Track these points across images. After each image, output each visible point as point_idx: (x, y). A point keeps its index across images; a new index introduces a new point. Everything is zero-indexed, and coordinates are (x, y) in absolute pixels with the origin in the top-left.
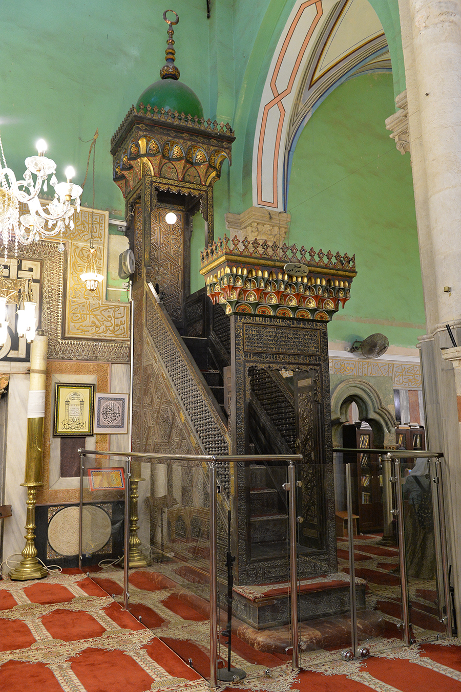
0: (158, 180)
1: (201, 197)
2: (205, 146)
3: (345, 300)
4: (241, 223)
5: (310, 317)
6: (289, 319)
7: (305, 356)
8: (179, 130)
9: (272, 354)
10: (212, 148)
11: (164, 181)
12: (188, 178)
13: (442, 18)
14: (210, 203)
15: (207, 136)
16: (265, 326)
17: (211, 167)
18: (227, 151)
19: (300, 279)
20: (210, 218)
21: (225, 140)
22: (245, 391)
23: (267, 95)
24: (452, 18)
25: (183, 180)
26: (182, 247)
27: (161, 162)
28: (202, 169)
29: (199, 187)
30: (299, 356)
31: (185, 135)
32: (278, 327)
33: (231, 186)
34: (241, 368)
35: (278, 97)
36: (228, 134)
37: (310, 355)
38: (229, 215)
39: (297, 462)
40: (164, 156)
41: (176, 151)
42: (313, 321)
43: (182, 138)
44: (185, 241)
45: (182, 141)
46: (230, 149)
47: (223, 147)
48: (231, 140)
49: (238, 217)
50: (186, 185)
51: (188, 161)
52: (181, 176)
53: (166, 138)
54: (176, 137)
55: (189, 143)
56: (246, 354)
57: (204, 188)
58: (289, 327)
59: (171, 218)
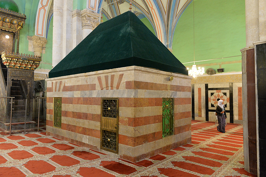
0: (2, 27)
1: (16, 33)
2: (17, 20)
3: (38, 66)
4: (32, 39)
5: (29, 69)
6: (24, 69)
7: (27, 77)
8: (8, 15)
9: (18, 76)
10: (19, 20)
11: (4, 27)
12: (11, 27)
13: (58, 10)
14: (18, 34)
15: (18, 17)
16: (17, 70)
17: (19, 25)
18: (24, 21)
19: (26, 61)
20: (18, 39)
21: (24, 18)
22: (10, 84)
23: (40, 6)
24: (60, 11)
25: (10, 28)
26: (12, 44)
27: (2, 23)
28: (16, 25)
29: (15, 30)
30: (26, 77)
31: (10, 16)
32: (20, 71)
33: (30, 28)
34: (10, 79)
35: (43, 7)
36: (24, 17)
37: (29, 77)
38: (29, 36)
39: (13, 99)
40: (3, 21)
41: (7, 20)
42: (30, 70)
43: (9, 17)
44: (13, 43)
45: (9, 18)
46: (25, 21)
47: (22, 20)
48: (25, 19)
49: (31, 37)
50: (11, 29)
51: (11, 23)
52: (9, 27)
53: (4, 16)
54: (7, 16)
55: (12, 18)
56: (11, 76)
57: (17, 30)
58: (23, 71)
59: (7, 37)
